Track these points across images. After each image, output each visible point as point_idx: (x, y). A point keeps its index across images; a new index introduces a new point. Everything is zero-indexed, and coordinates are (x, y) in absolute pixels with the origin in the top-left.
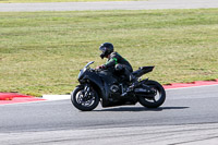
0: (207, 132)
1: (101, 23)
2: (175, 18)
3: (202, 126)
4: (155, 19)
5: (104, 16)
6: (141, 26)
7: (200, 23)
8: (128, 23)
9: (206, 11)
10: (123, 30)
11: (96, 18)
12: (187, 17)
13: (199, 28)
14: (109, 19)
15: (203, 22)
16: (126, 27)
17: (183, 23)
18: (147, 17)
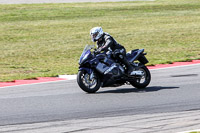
17: (5, 19)
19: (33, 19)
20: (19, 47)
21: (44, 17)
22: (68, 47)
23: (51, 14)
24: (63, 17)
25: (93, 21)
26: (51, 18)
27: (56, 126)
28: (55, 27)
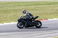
0: (40, 33)
1: (12, 5)
2: (31, 4)
3: (39, 32)
4: (26, 4)
5: (13, 3)
6: (22, 6)
7: (38, 5)
8: (19, 5)
9: (39, 2)
10: (18, 7)
11: (11, 3)
12: (35, 3)
13: (38, 6)
14: (14, 4)
15: (39, 5)
16: (18, 6)
17: (34, 5)
18: (24, 3)
19: (41, 5)
20: (38, 12)
21: (44, 4)
22: (50, 12)
23: (45, 3)
24: (48, 4)
25: (56, 5)
26: (45, 5)
27: (48, 32)
28: (47, 7)
